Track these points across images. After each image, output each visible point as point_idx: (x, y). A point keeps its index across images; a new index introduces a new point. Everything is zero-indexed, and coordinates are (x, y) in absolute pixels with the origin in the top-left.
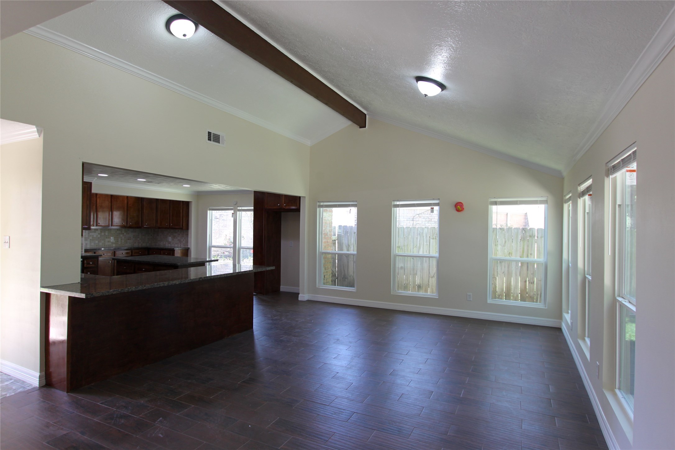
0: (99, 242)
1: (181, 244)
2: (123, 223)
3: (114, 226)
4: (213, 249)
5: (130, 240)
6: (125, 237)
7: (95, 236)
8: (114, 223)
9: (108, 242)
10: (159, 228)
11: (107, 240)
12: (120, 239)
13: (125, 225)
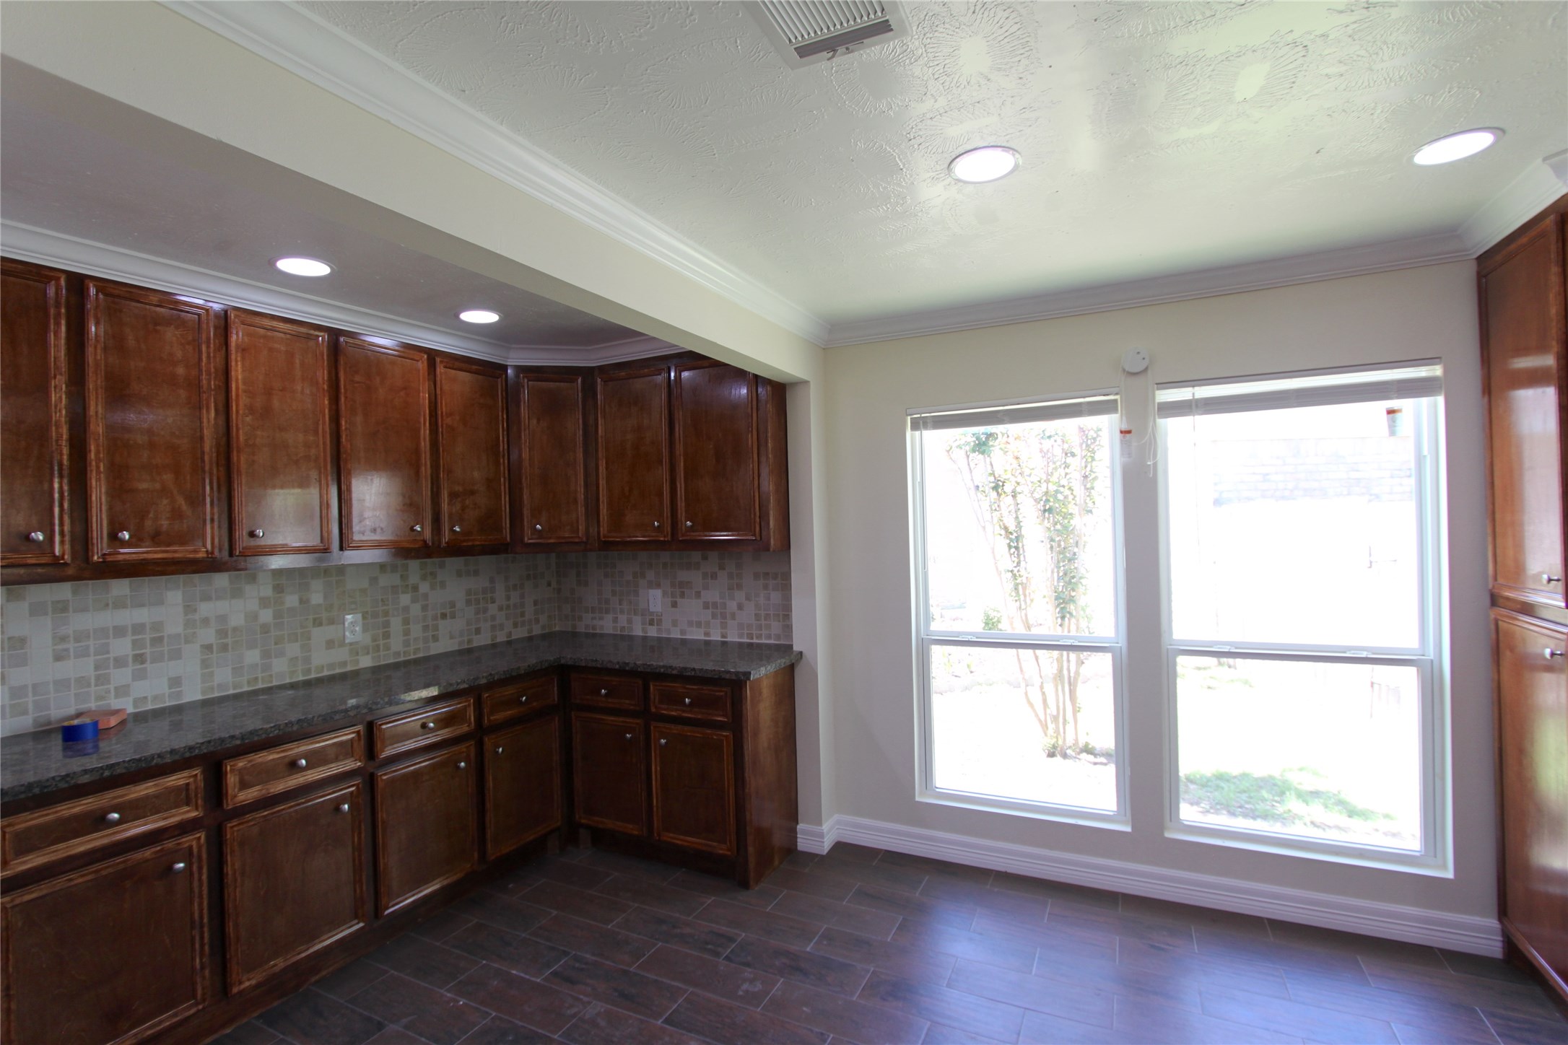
0: (266, 654)
1: (724, 626)
2: (412, 529)
3: (357, 548)
4: (937, 651)
5: (453, 617)
6: (424, 608)
7: (237, 620)
8: (356, 528)
9: (330, 644)
10: (607, 545)
11: (319, 635)
12: (396, 624)
13: (428, 535)
